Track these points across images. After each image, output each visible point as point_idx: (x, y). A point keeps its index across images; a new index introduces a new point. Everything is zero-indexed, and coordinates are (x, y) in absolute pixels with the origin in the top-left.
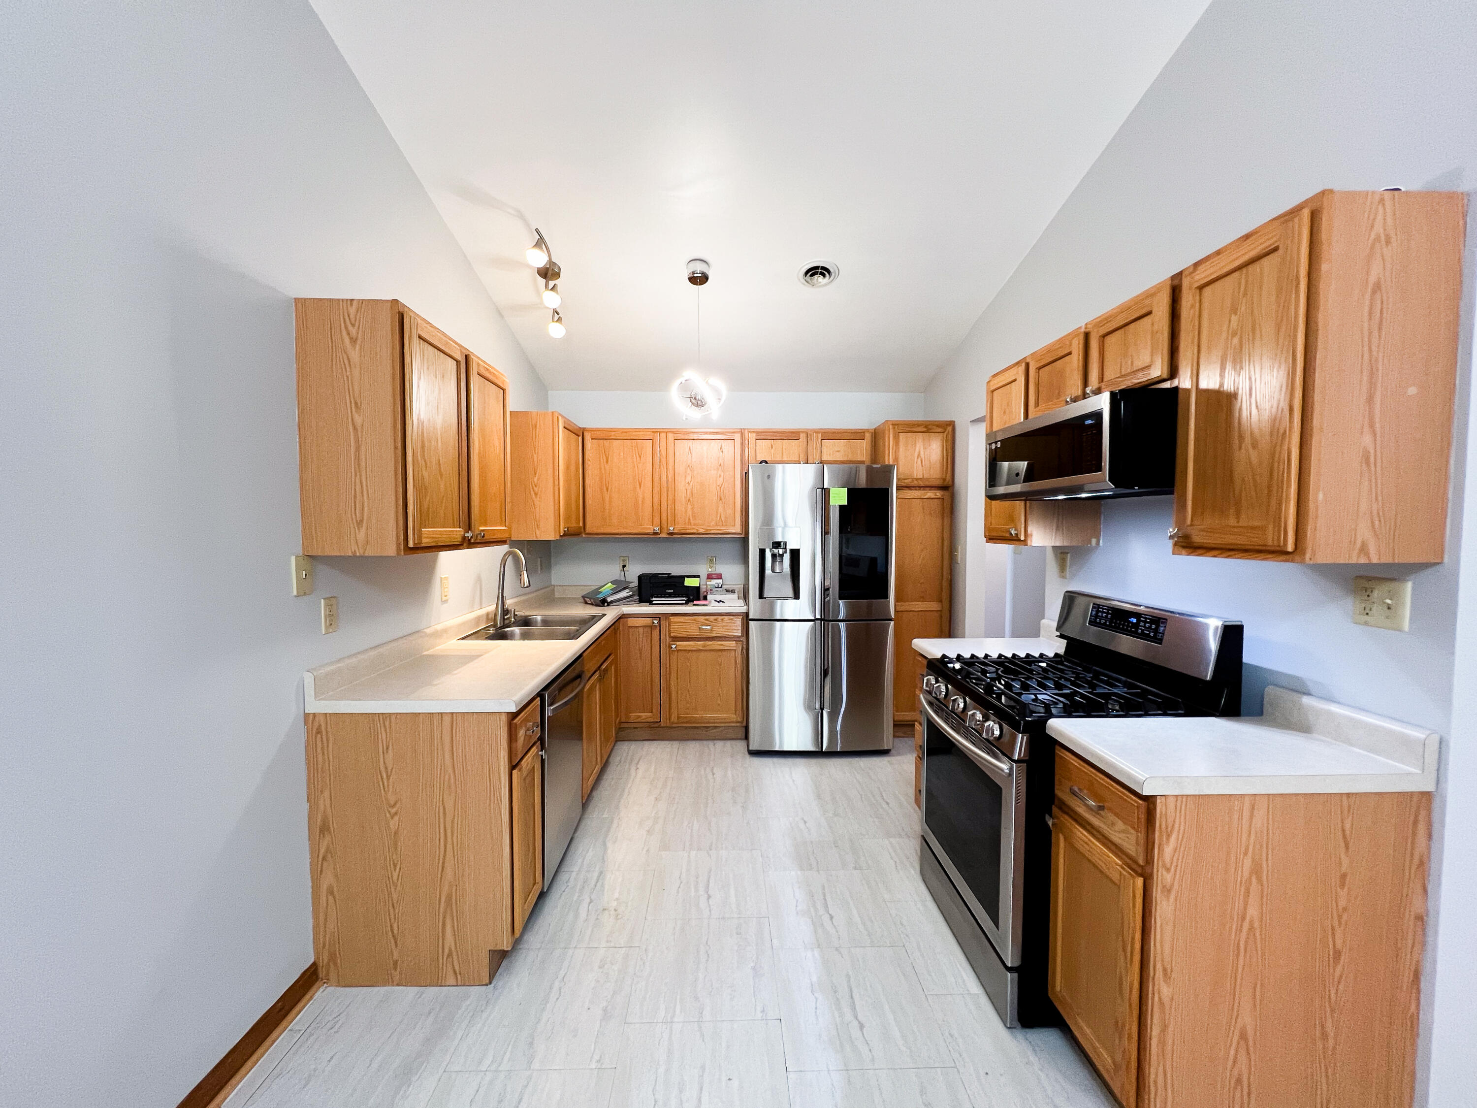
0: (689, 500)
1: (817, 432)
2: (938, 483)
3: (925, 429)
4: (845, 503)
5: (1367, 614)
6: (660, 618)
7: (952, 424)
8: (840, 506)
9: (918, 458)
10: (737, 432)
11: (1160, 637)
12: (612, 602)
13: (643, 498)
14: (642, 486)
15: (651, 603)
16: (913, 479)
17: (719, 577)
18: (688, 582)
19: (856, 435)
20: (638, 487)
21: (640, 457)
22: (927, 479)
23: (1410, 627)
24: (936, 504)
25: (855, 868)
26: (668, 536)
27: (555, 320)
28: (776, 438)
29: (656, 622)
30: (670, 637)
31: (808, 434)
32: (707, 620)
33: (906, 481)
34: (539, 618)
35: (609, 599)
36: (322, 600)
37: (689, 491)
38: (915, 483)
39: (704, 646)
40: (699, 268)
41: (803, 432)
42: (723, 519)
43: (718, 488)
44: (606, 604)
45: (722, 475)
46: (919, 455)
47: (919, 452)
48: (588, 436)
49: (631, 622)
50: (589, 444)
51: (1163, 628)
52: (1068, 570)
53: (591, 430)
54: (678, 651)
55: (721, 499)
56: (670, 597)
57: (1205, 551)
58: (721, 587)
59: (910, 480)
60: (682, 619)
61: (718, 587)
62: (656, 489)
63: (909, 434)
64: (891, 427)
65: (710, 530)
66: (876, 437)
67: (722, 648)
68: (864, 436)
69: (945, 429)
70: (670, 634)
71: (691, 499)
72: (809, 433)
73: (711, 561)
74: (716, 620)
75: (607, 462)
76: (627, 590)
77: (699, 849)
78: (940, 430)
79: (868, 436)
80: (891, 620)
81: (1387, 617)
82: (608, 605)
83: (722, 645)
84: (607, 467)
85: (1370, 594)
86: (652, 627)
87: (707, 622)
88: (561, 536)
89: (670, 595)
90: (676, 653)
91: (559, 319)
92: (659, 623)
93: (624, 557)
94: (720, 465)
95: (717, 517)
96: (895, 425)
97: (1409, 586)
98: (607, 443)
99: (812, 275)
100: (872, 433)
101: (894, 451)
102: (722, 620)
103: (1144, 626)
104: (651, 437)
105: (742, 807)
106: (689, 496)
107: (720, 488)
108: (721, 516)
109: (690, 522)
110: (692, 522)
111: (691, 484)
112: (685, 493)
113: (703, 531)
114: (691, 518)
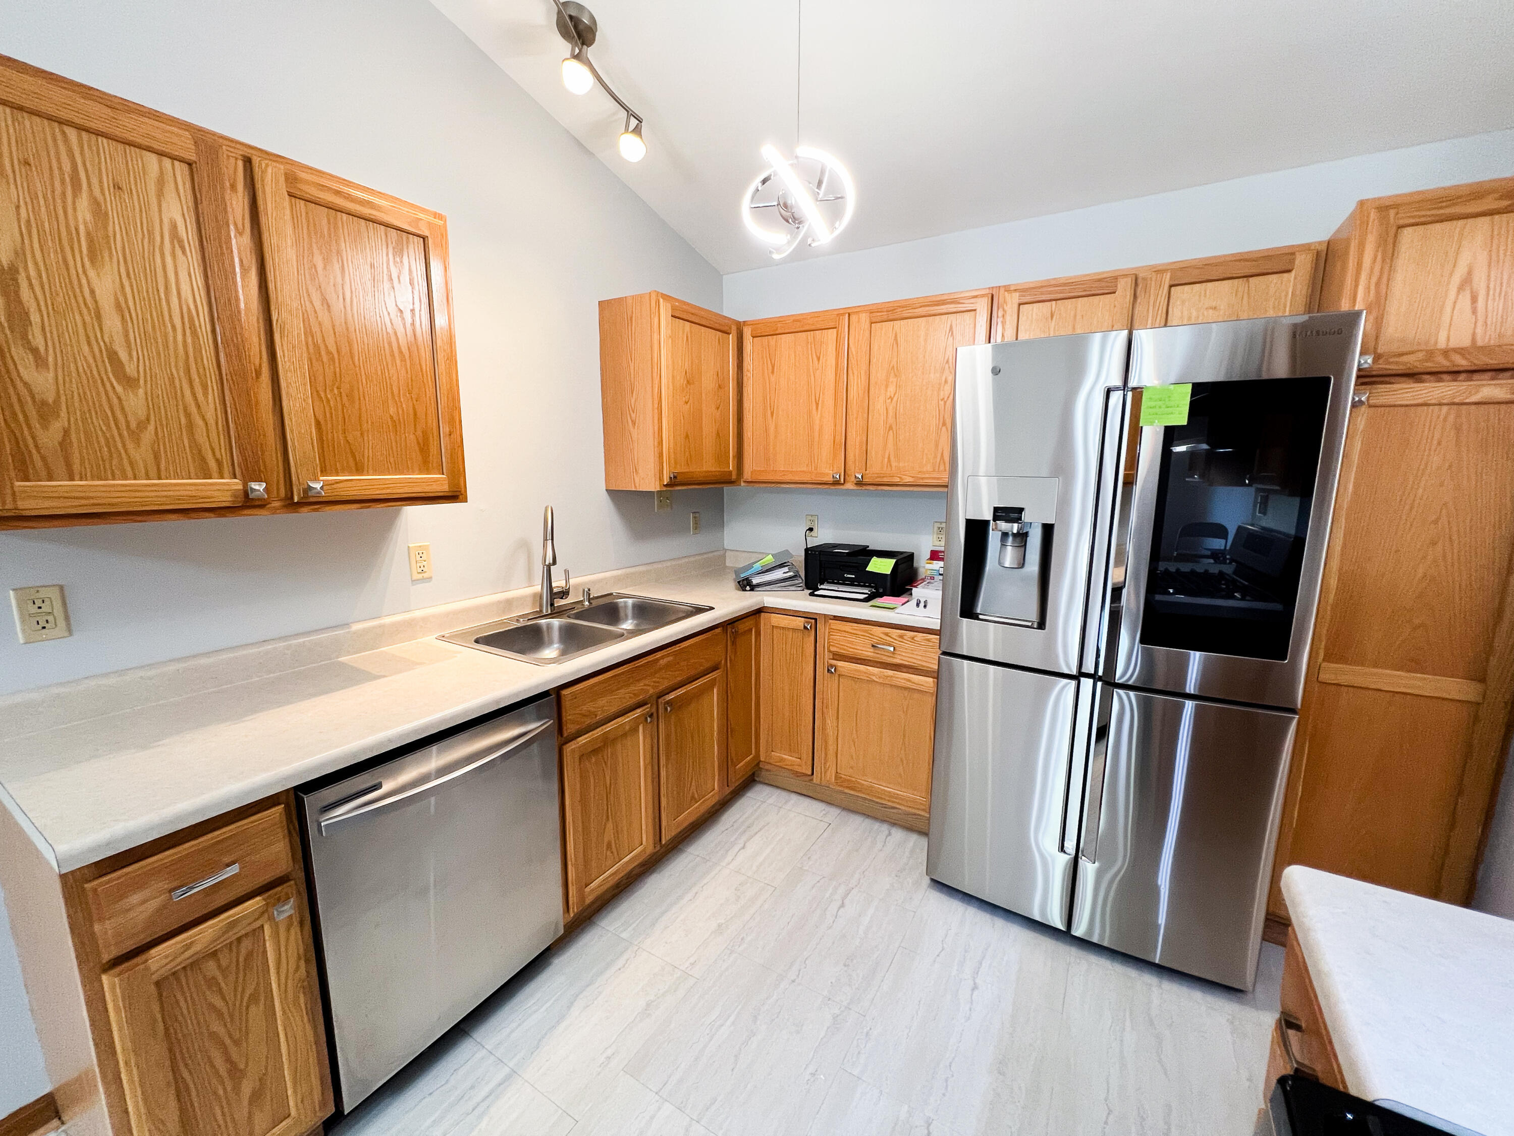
0: (891, 428)
1: (1159, 271)
4: (1183, 418)
6: (816, 619)
8: (1169, 428)
9: (1461, 288)
10: (983, 296)
12: (758, 585)
13: (821, 427)
14: (820, 405)
15: (817, 594)
16: (1430, 354)
18: (875, 565)
19: (1273, 264)
20: (814, 407)
21: (819, 359)
22: (1485, 349)
26: (854, 488)
27: (631, 129)
28: (1061, 296)
29: (811, 627)
30: (829, 651)
31: (1138, 279)
32: (887, 634)
33: (1405, 359)
35: (755, 581)
36: (11, 592)
37: (891, 411)
38: (1442, 363)
39: (881, 678)
41: (1126, 276)
42: (946, 459)
43: (942, 403)
44: (748, 588)
45: (950, 379)
46: (1467, 281)
47: (1470, 273)
48: (747, 332)
49: (776, 619)
50: (749, 344)
53: (756, 323)
54: (840, 676)
55: (945, 424)
56: (852, 585)
59: (1420, 355)
60: (848, 627)
61: (941, 575)
62: (840, 411)
63: (1440, 226)
65: (923, 478)
66: (1327, 258)
67: (909, 685)
68: (1292, 262)
70: (828, 648)
71: (894, 427)
72: (1141, 275)
73: (940, 530)
74: (901, 636)
75: (773, 372)
76: (786, 569)
79: (1305, 259)
80: (1293, 711)
82: (752, 590)
83: (909, 681)
84: (773, 379)
86: (804, 632)
87: (888, 638)
88: (664, 485)
89: (843, 583)
90: (837, 679)
91: (637, 131)
92: (815, 627)
93: (812, 516)
94: (947, 362)
95: (935, 457)
96: (1388, 208)
98: (772, 340)
100: (1318, 253)
101: (1374, 280)
102: (913, 638)
104: (835, 324)
105: (835, 1017)
106: (891, 420)
107: (945, 403)
108: (942, 454)
109: (891, 465)
110: (894, 464)
111: (895, 399)
112: (885, 414)
113: (911, 480)
114: (892, 458)
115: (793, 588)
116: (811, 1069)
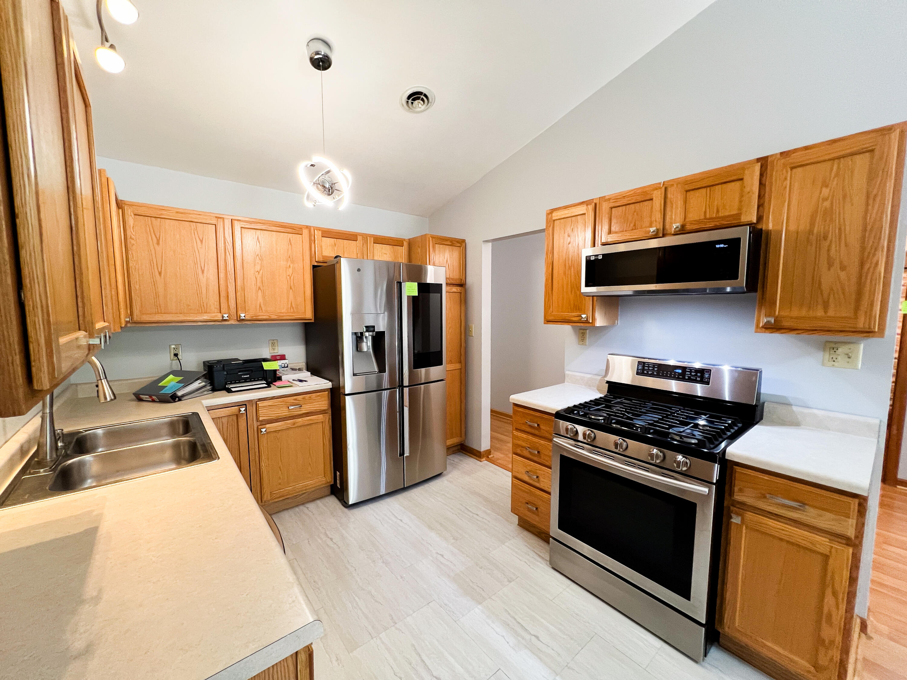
0: (259, 288)
1: (371, 236)
2: (458, 282)
3: (450, 243)
4: (416, 294)
5: (834, 361)
6: (246, 405)
7: (464, 241)
8: (413, 296)
10: (305, 228)
11: (706, 380)
12: (183, 396)
13: (207, 283)
14: (205, 271)
15: (229, 391)
17: (283, 357)
18: (267, 366)
19: (395, 242)
20: (200, 273)
21: (202, 241)
22: (452, 279)
23: (861, 367)
24: (457, 295)
25: (510, 582)
26: (238, 323)
28: (339, 237)
29: (243, 409)
30: (259, 421)
31: (365, 236)
34: (100, 432)
35: (179, 394)
37: (259, 280)
39: (294, 424)
40: (324, 50)
41: (359, 235)
42: (294, 306)
43: (288, 277)
44: (177, 399)
45: (291, 266)
46: (447, 262)
47: (447, 259)
48: (129, 212)
49: (214, 413)
50: (131, 219)
51: (708, 375)
52: (587, 340)
53: (131, 205)
54: (267, 433)
55: (291, 288)
56: (246, 382)
57: (788, 330)
58: (287, 367)
60: (269, 403)
61: (284, 367)
62: (222, 275)
63: (442, 246)
64: (431, 239)
66: (411, 244)
68: (403, 244)
69: (461, 245)
70: (258, 419)
71: (261, 287)
73: (273, 344)
74: (303, 398)
75: (158, 244)
76: (199, 382)
77: (386, 629)
78: (459, 245)
79: (405, 244)
80: (444, 380)
81: (848, 362)
82: (180, 400)
83: (311, 420)
85: (836, 351)
86: (238, 416)
87: (294, 402)
89: (246, 380)
90: (266, 435)
92: (246, 410)
94: (289, 257)
95: (288, 304)
96: (433, 237)
97: (862, 346)
98: (156, 222)
99: (414, 100)
100: (408, 242)
101: (433, 257)
102: (310, 397)
103: (691, 374)
104: (214, 222)
105: (383, 562)
106: (259, 284)
107: (290, 278)
108: (291, 303)
109: (262, 309)
110: (263, 309)
111: (261, 272)
112: (255, 281)
113: (276, 317)
114: (262, 306)
115: (205, 393)
116: (399, 577)
